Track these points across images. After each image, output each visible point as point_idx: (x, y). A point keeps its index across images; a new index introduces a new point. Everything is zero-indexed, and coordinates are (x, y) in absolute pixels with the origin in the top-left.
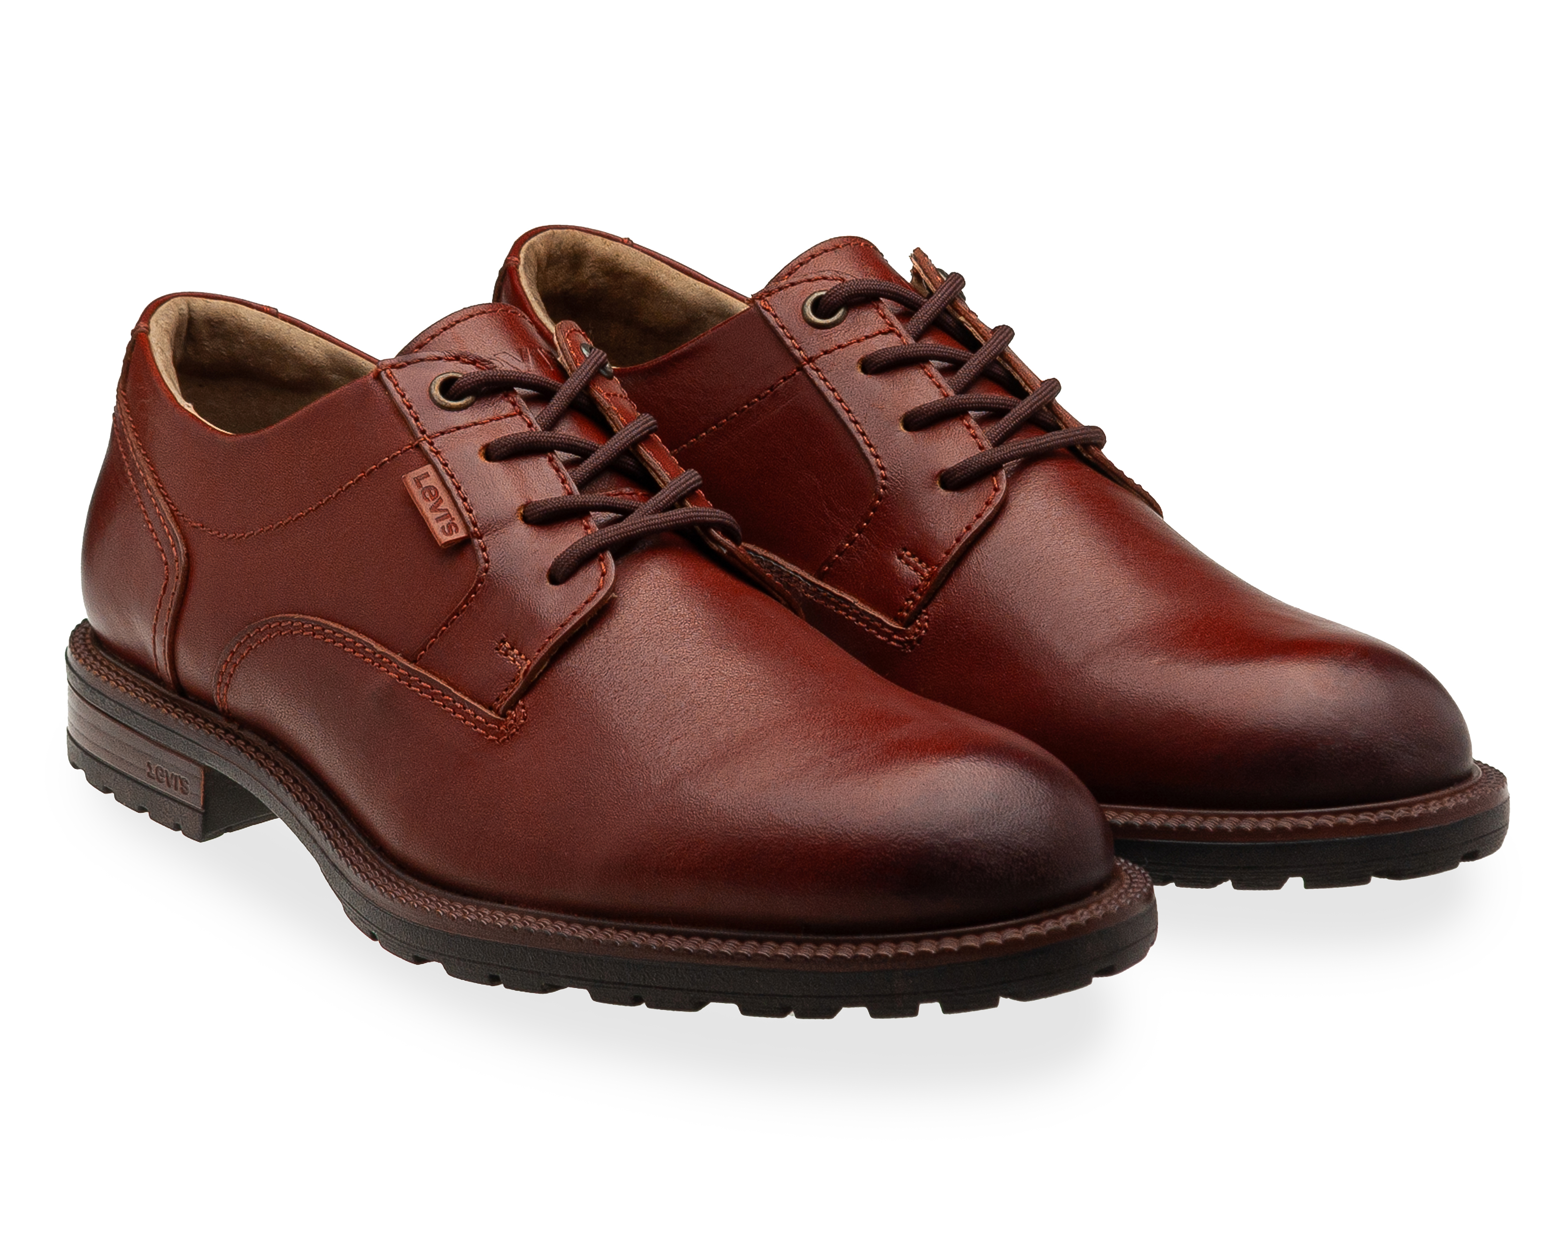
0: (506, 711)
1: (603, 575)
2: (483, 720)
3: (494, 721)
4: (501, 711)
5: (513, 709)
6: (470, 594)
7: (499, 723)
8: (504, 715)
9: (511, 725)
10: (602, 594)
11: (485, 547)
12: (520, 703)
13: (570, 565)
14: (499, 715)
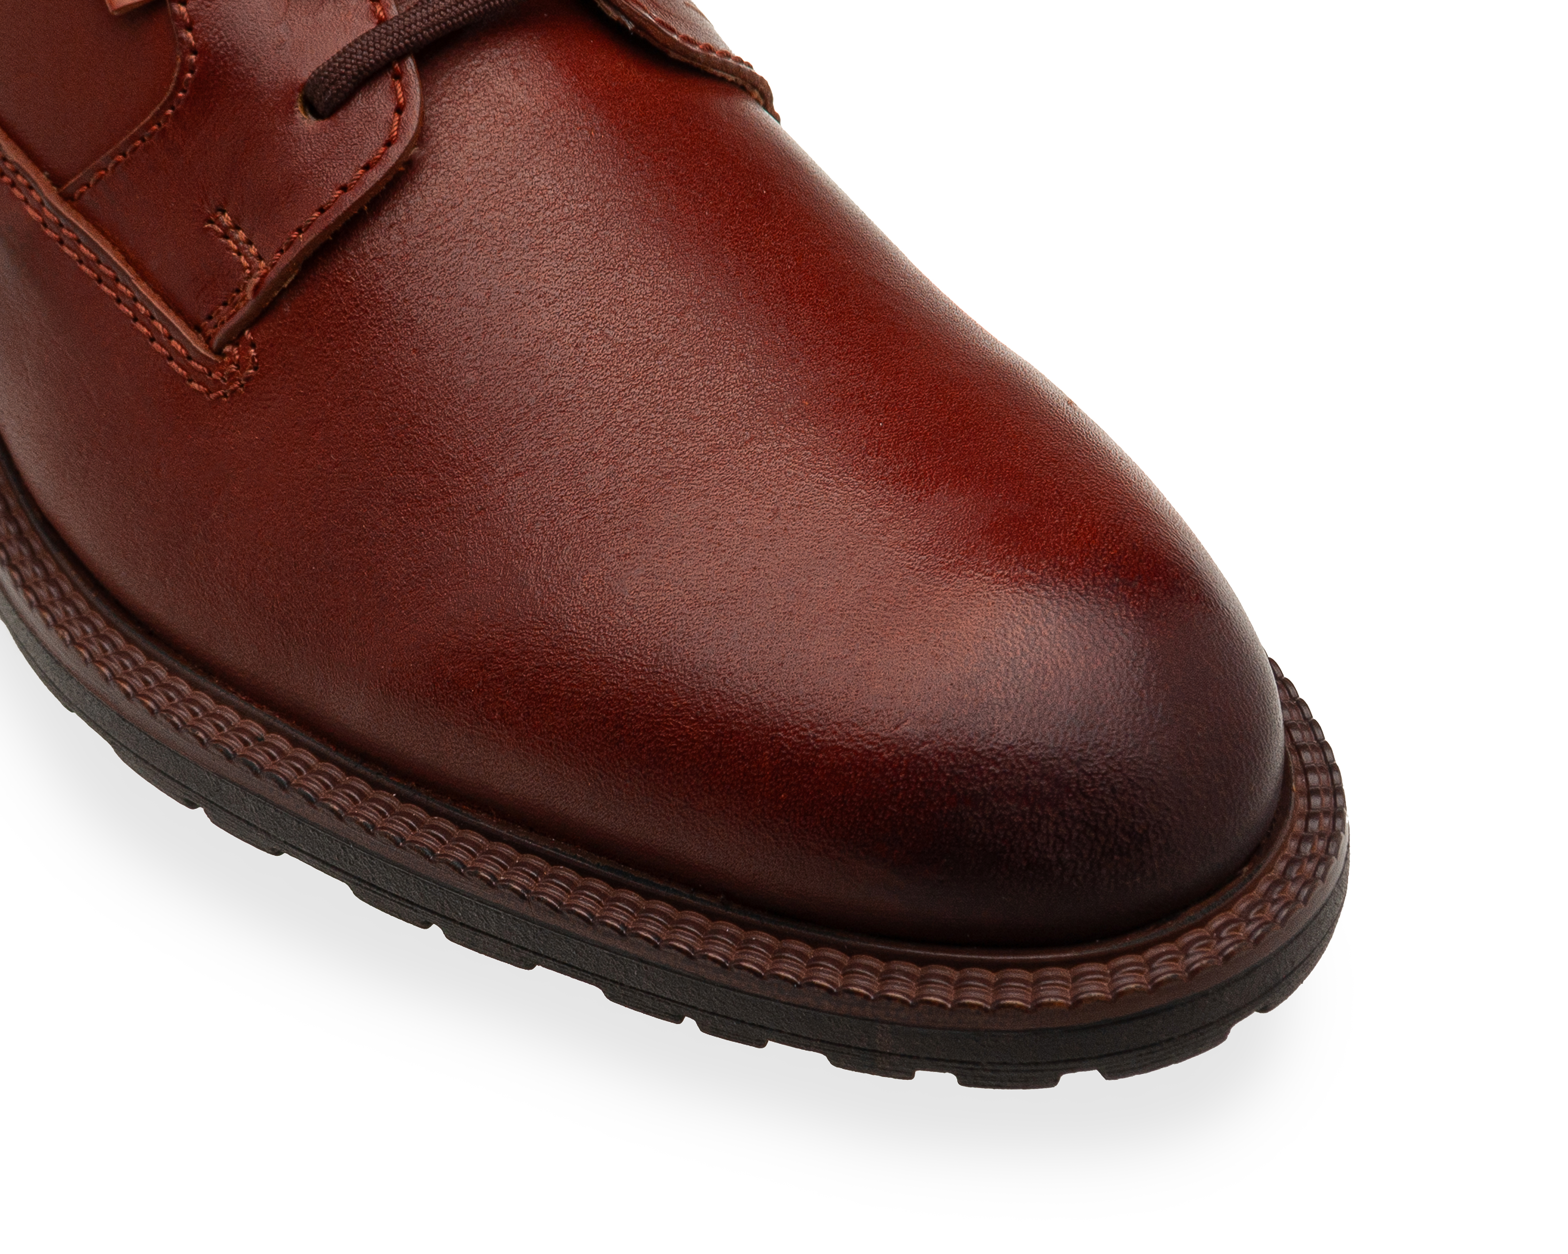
0: (224, 347)
1: (399, 110)
2: (183, 351)
3: (203, 359)
4: (215, 343)
5: (235, 344)
6: (164, 108)
7: (211, 367)
8: (219, 352)
9: (232, 374)
10: (396, 152)
11: (192, 22)
12: (248, 334)
13: (338, 90)
14: (210, 349)
